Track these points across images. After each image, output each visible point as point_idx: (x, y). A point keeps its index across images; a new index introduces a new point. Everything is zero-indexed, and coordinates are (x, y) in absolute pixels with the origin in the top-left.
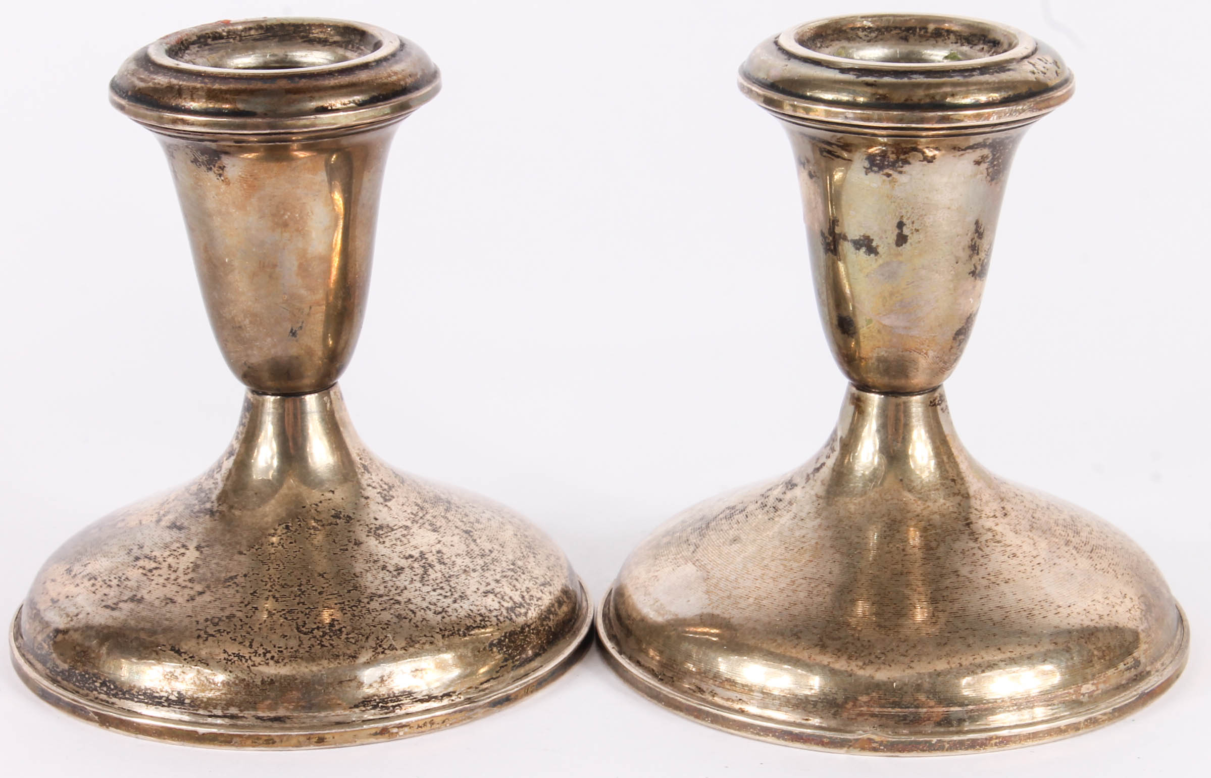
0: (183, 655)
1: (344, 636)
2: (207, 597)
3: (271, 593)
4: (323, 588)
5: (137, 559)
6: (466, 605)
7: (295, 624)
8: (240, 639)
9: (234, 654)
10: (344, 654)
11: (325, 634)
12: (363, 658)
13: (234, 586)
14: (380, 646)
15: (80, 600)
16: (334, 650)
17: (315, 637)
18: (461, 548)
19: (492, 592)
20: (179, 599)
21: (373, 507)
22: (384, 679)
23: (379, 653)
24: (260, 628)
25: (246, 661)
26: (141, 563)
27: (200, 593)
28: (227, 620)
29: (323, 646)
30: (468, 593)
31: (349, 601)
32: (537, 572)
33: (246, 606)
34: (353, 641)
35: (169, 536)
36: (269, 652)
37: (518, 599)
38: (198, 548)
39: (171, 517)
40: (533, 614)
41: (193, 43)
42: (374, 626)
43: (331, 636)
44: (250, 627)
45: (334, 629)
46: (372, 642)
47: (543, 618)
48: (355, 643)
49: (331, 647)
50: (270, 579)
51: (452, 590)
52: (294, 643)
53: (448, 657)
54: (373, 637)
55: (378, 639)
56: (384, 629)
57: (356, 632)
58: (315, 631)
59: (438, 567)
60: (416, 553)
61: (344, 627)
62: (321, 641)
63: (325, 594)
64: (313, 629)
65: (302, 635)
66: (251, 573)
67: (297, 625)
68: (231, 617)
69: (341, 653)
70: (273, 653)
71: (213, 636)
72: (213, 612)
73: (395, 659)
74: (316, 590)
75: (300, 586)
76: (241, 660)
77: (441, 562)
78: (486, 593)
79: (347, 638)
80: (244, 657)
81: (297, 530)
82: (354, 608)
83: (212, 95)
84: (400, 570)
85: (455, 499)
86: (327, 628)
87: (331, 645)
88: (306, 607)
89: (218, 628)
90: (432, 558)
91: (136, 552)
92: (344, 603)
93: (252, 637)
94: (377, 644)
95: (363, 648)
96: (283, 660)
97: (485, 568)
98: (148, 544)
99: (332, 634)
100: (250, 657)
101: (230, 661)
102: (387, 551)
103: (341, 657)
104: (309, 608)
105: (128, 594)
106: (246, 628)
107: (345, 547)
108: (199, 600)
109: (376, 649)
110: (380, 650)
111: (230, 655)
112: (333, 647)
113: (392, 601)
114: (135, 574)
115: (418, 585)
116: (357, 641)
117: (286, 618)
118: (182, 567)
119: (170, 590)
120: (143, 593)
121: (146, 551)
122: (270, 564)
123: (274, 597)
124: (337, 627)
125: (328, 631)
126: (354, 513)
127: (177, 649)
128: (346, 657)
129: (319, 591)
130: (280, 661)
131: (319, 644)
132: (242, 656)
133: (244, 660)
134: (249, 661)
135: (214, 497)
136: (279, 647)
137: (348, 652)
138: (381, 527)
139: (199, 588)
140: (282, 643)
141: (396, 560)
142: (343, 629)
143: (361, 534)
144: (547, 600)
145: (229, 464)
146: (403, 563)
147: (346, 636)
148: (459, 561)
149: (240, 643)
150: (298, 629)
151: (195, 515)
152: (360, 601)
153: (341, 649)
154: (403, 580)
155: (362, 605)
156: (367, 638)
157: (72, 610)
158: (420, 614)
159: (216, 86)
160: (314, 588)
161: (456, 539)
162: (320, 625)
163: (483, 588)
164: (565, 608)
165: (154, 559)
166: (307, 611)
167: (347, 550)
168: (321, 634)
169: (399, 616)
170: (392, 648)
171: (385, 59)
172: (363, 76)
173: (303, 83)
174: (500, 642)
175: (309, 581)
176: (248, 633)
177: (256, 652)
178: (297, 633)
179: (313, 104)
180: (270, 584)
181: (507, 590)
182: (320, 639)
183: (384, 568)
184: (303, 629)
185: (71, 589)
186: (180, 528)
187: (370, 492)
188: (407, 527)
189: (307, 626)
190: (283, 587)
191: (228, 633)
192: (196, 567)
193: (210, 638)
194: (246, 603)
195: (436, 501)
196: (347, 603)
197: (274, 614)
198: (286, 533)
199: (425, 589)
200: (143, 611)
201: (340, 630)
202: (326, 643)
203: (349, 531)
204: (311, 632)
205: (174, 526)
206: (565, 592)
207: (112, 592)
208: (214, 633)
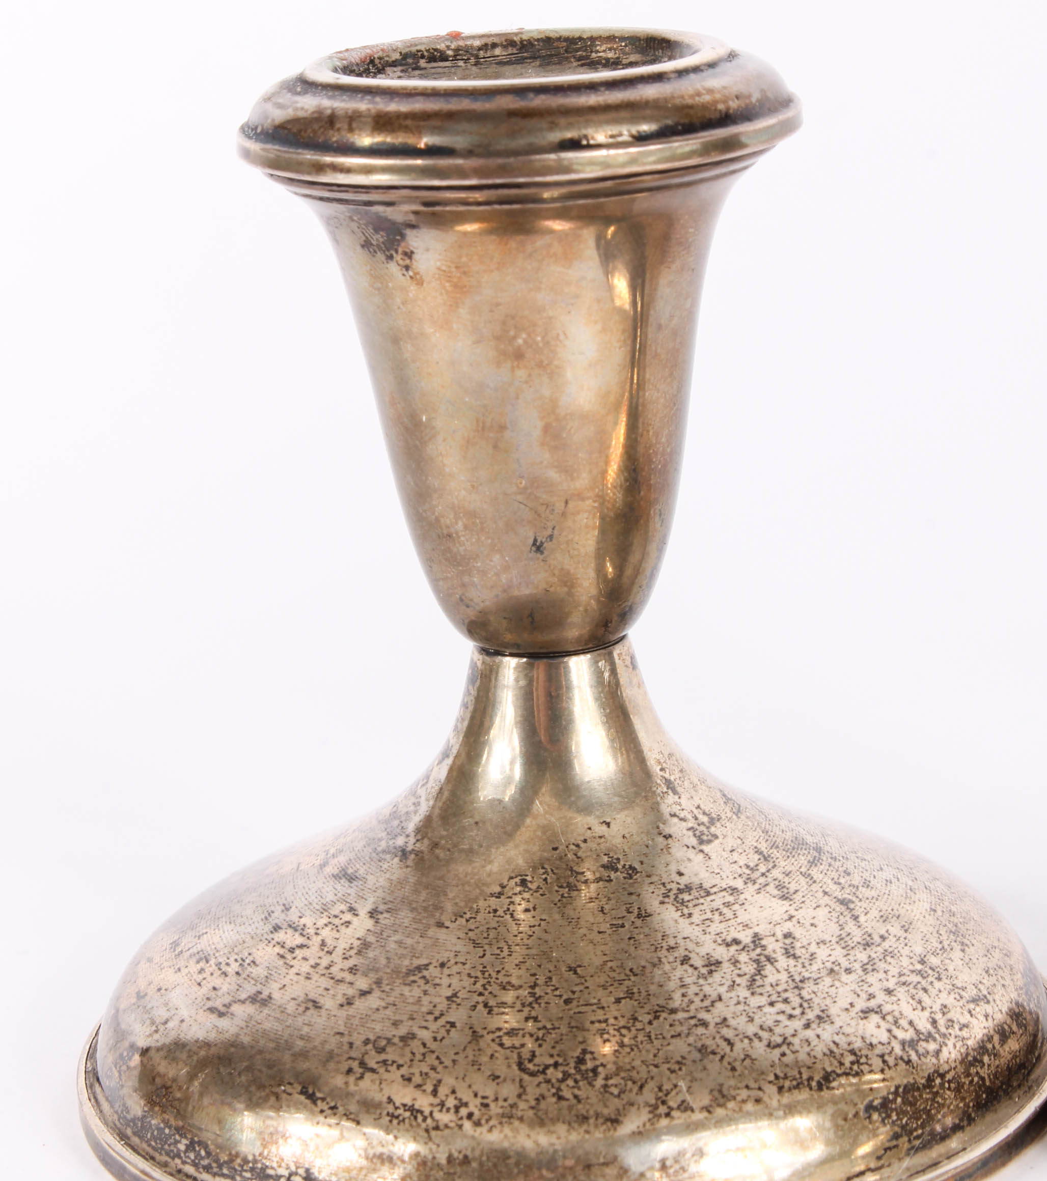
0: (319, 1102)
1: (599, 1082)
2: (374, 1001)
3: (481, 999)
4: (573, 992)
5: (277, 928)
6: (827, 1033)
7: (515, 1056)
8: (417, 1079)
9: (404, 1105)
10: (597, 1115)
11: (566, 1076)
12: (629, 1126)
13: (422, 982)
14: (664, 1103)
15: (176, 997)
16: (580, 1106)
17: (548, 1081)
18: (830, 930)
19: (878, 1011)
20: (328, 1003)
21: (678, 851)
22: (668, 1163)
23: (660, 1116)
24: (454, 1061)
25: (425, 1119)
26: (280, 936)
27: (364, 993)
28: (401, 1044)
29: (560, 1098)
30: (834, 1011)
31: (616, 1018)
32: (966, 977)
33: (436, 1019)
34: (615, 1091)
35: (331, 891)
36: (466, 1105)
37: (924, 1025)
38: (373, 914)
39: (342, 859)
40: (951, 1053)
41: (394, 64)
42: (656, 1066)
43: (576, 1081)
44: (438, 1058)
45: (583, 1068)
46: (649, 1095)
47: (971, 1061)
48: (619, 1096)
49: (574, 1101)
50: (483, 972)
51: (805, 1004)
52: (509, 1090)
54: (651, 1085)
55: (660, 1089)
56: (672, 1071)
57: (623, 1074)
58: (550, 1071)
59: (783, 962)
60: (745, 937)
61: (603, 1065)
62: (559, 1089)
63: (575, 1003)
64: (547, 1067)
65: (526, 1077)
66: (453, 962)
67: (520, 1056)
68: (407, 1039)
69: (591, 1112)
70: (472, 1108)
71: (373, 1071)
72: (379, 1028)
73: (691, 1128)
74: (560, 996)
75: (533, 987)
76: (416, 1118)
77: (789, 953)
78: (866, 1013)
79: (605, 1086)
80: (421, 1112)
81: (538, 887)
82: (624, 1031)
83: (382, 122)
84: (713, 965)
85: (832, 846)
86: (572, 1065)
87: (576, 1097)
88: (540, 1025)
89: (383, 1057)
90: (773, 946)
91: (278, 917)
92: (606, 1021)
93: (439, 1076)
94: (657, 1099)
95: (632, 1104)
96: (487, 1121)
97: (868, 967)
98: (299, 903)
99: (578, 1077)
100: (431, 1113)
101: (397, 1117)
103: (592, 1121)
104: (545, 1027)
105: (250, 989)
106: (431, 1059)
107: (620, 922)
108: (361, 1005)
109: (656, 1107)
110: (662, 1109)
111: (396, 1108)
112: (579, 1101)
113: (693, 1022)
114: (266, 954)
115: (743, 993)
116: (622, 1092)
117: (501, 1045)
118: (342, 945)
119: (316, 987)
120: (273, 988)
121: (293, 916)
122: (486, 947)
123: (486, 1005)
124: (590, 1065)
125: (572, 1071)
126: (642, 863)
127: (311, 1091)
128: (601, 1121)
129: (565, 997)
130: (483, 1122)
131: (554, 1095)
132: (418, 1111)
133: (420, 1118)
134: (429, 1121)
135: (411, 827)
136: (483, 1098)
137: (606, 1112)
138: (688, 888)
139: (363, 983)
140: (489, 1090)
141: (709, 947)
142: (600, 1069)
143: (652, 902)
144: (978, 1030)
145: (442, 773)
146: (721, 953)
147: (603, 1082)
148: (822, 953)
149: (418, 1086)
150: (520, 1064)
151: (379, 857)
152: (635, 1019)
153: (592, 1105)
154: (715, 985)
155: (639, 1025)
156: (641, 1087)
157: (161, 1014)
158: (740, 1046)
160: (557, 993)
161: (822, 913)
162: (560, 1060)
163: (861, 1004)
164: (1013, 1045)
165: (301, 930)
166: (540, 1034)
167: (623, 926)
168: (560, 1076)
169: (703, 1050)
170: (684, 1107)
173: (539, 101)
174: (885, 1103)
175: (550, 978)
176: (433, 1068)
177: (442, 1104)
178: (518, 1072)
179: (556, 136)
180: (482, 982)
181: (904, 1006)
182: (557, 1085)
183: (685, 960)
184: (530, 1066)
185: (169, 977)
186: (351, 879)
187: (676, 828)
188: (734, 890)
189: (536, 1061)
190: (504, 988)
191: (399, 1067)
192: (365, 945)
193: (368, 1075)
194: (437, 1014)
195: (796, 845)
196: (612, 1021)
197: (482, 1036)
198: (520, 893)
199: (755, 1001)
200: (267, 1020)
201: (594, 1070)
202: (566, 1093)
203: (631, 894)
204: (544, 1072)
205: (347, 876)
206: (1017, 1015)
207: (226, 986)
208: (375, 1066)
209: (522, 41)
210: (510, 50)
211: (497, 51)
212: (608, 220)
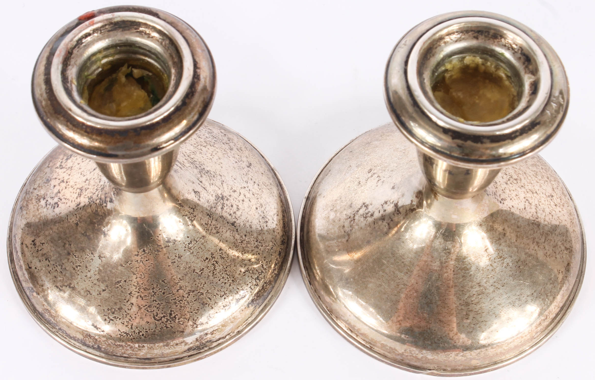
0: (98, 329)
1: (177, 321)
2: (107, 294)
3: (139, 294)
4: (165, 290)
7: (152, 314)
8: (126, 323)
9: (124, 332)
10: (178, 331)
11: (168, 320)
13: (120, 287)
14: (195, 324)
16: (173, 329)
17: (163, 322)
20: (93, 293)
22: (198, 339)
23: (195, 328)
24: (135, 317)
25: (130, 336)
27: (104, 290)
28: (119, 311)
29: (167, 327)
31: (178, 297)
33: (127, 302)
34: (182, 323)
36: (141, 332)
37: (260, 268)
40: (267, 274)
41: (75, 47)
42: (191, 312)
43: (170, 321)
44: (130, 316)
45: (172, 317)
48: (183, 324)
49: (171, 328)
50: (138, 284)
51: (228, 276)
54: (191, 319)
55: (194, 320)
56: (196, 313)
57: (183, 317)
58: (163, 319)
59: (220, 261)
60: (209, 255)
61: (177, 315)
62: (166, 325)
63: (166, 294)
64: (162, 318)
65: (156, 321)
66: (128, 280)
67: (154, 315)
68: (120, 309)
69: (176, 331)
70: (143, 333)
71: (112, 320)
72: (111, 304)
74: (161, 291)
75: (153, 289)
76: (128, 336)
77: (222, 257)
79: (179, 322)
80: (129, 334)
81: (149, 252)
82: (181, 302)
84: (202, 270)
86: (169, 316)
87: (171, 326)
88: (157, 303)
89: (114, 315)
90: (217, 256)
92: (175, 299)
93: (132, 323)
94: (193, 323)
95: (187, 326)
96: (148, 336)
99: (171, 320)
100: (132, 334)
101: (122, 335)
103: (176, 333)
104: (159, 304)
106: (128, 316)
107: (174, 261)
109: (193, 326)
110: (195, 326)
111: (122, 333)
112: (172, 328)
113: (199, 294)
116: (183, 323)
117: (148, 311)
122: (137, 275)
123: (141, 297)
124: (173, 315)
125: (169, 318)
126: (177, 237)
127: (95, 325)
128: (179, 332)
129: (163, 292)
131: (165, 327)
132: (128, 334)
133: (129, 336)
134: (131, 336)
136: (146, 329)
137: (180, 330)
139: (102, 286)
140: (147, 327)
141: (200, 263)
142: (176, 316)
147: (178, 321)
149: (127, 326)
150: (154, 317)
152: (183, 297)
153: (176, 328)
155: (185, 299)
156: (188, 320)
160: (160, 290)
162: (165, 315)
166: (158, 306)
167: (175, 262)
168: (166, 320)
175: (157, 285)
176: (130, 320)
177: (134, 332)
178: (154, 320)
180: (138, 288)
182: (165, 323)
184: (157, 318)
189: (158, 316)
190: (145, 290)
191: (120, 319)
193: (111, 321)
194: (127, 300)
196: (177, 299)
197: (142, 308)
198: (144, 254)
201: (175, 317)
202: (168, 326)
203: (175, 250)
204: (161, 320)
208: (113, 319)
209: (115, 22)
210: (111, 26)
211: (107, 27)
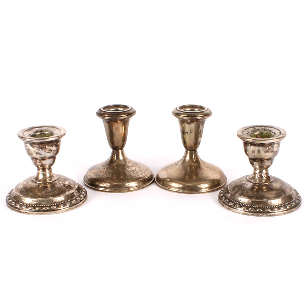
2: (107, 175)
5: (99, 170)
6: (138, 176)
12: (126, 182)
13: (111, 173)
15: (92, 175)
17: (120, 180)
18: (138, 169)
19: (142, 175)
20: (104, 175)
21: (127, 164)
22: (129, 185)
23: (128, 182)
26: (99, 171)
27: (107, 174)
30: (139, 175)
31: (124, 175)
32: (148, 172)
35: (103, 167)
37: (145, 175)
38: (106, 169)
39: (103, 165)
40: (147, 177)
41: (106, 107)
44: (112, 178)
46: (127, 180)
47: (148, 178)
51: (137, 174)
52: (118, 180)
53: (136, 182)
59: (135, 171)
60: (133, 170)
61: (124, 178)
63: (121, 175)
66: (113, 172)
68: (110, 177)
72: (108, 176)
73: (130, 182)
75: (118, 174)
77: (136, 171)
78: (141, 175)
79: (124, 180)
83: (108, 115)
84: (131, 172)
85: (138, 163)
88: (119, 176)
90: (135, 170)
91: (99, 169)
97: (141, 172)
98: (100, 168)
102: (128, 169)
103: (123, 182)
105: (98, 175)
108: (106, 175)
114: (99, 172)
115: (133, 174)
117: (117, 177)
118: (104, 171)
119: (103, 174)
120: (100, 174)
121: (100, 169)
126: (125, 165)
135: (108, 162)
138: (128, 166)
139: (106, 174)
140: (116, 180)
141: (130, 171)
143: (126, 167)
144: (149, 176)
145: (110, 159)
146: (131, 171)
148: (138, 171)
149: (111, 180)
151: (106, 165)
152: (126, 175)
154: (131, 173)
157: (91, 176)
158: (133, 177)
159: (109, 114)
161: (138, 168)
162: (121, 178)
163: (141, 174)
164: (151, 177)
165: (101, 170)
167: (124, 169)
169: (131, 177)
170: (130, 181)
171: (129, 110)
172: (127, 112)
173: (119, 113)
174: (143, 181)
179: (120, 116)
181: (144, 174)
183: (129, 171)
185: (91, 174)
186: (104, 166)
187: (127, 162)
188: (131, 167)
189: (119, 178)
190: (116, 174)
192: (106, 171)
193: (108, 180)
194: (112, 175)
195: (135, 163)
197: (115, 177)
198: (117, 167)
199: (134, 174)
200: (100, 176)
202: (122, 180)
205: (103, 166)
206: (151, 175)
207: (96, 174)
212: (123, 121)
